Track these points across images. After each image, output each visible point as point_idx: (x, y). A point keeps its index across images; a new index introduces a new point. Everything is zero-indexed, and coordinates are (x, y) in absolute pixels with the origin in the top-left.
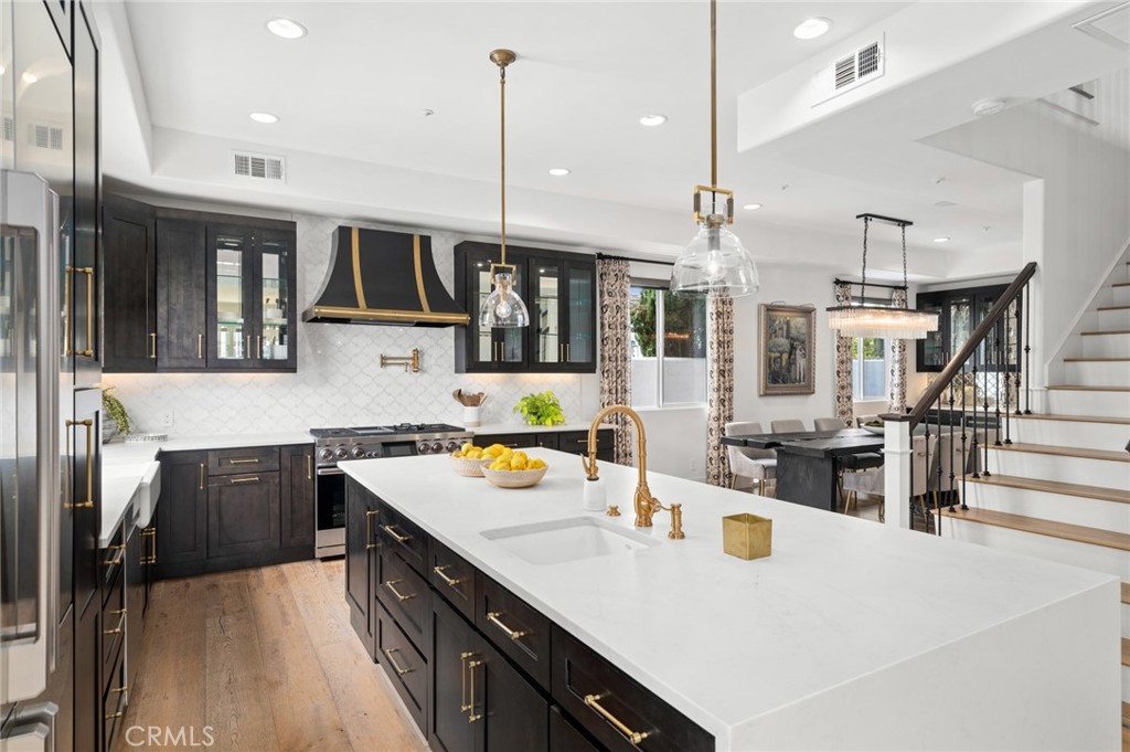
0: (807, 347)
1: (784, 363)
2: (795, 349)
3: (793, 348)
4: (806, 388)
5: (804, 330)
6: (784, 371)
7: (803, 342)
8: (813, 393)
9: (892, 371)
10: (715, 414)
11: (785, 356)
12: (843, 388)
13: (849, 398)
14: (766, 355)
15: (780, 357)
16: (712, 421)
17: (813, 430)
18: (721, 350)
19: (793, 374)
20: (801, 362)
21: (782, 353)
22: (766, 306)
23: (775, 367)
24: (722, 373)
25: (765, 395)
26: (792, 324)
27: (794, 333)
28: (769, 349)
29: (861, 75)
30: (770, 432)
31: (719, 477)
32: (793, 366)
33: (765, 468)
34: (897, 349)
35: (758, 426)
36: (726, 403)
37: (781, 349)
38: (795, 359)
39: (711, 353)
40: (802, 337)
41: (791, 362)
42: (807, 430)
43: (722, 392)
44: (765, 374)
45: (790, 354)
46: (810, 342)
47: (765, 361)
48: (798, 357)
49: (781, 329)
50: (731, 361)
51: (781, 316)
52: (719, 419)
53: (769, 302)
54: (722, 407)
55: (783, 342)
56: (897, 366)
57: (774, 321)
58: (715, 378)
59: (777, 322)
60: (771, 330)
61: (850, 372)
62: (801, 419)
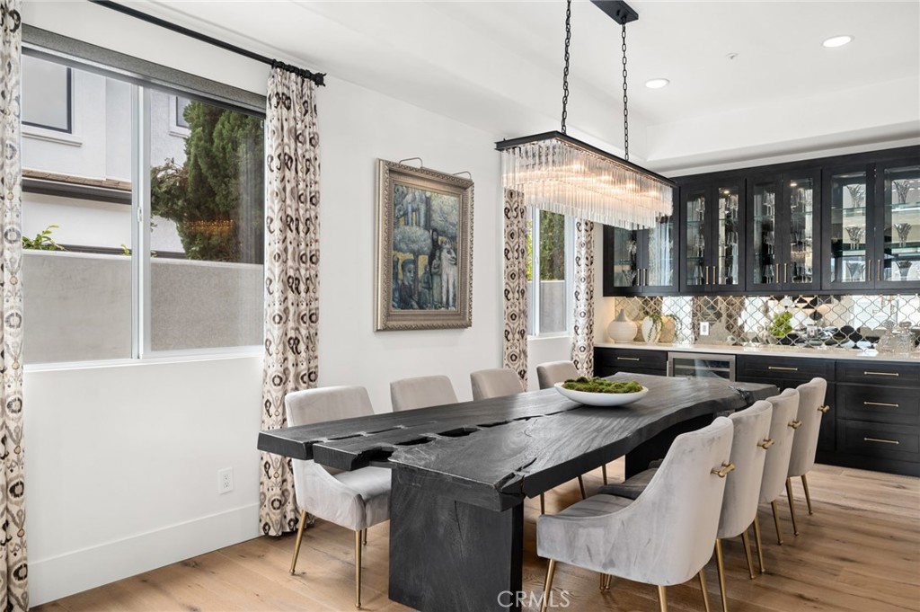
0: (459, 246)
1: (421, 273)
2: (441, 249)
3: (436, 247)
4: (460, 320)
5: (454, 218)
6: (420, 287)
7: (453, 239)
8: (469, 325)
9: (577, 294)
10: (276, 370)
11: (423, 260)
12: (513, 317)
13: (522, 333)
14: (387, 255)
15: (415, 262)
16: (270, 386)
17: (470, 398)
18: (290, 235)
19: (436, 292)
20: (449, 273)
21: (417, 254)
22: (388, 163)
23: (403, 277)
24: (292, 284)
25: (386, 329)
26: (435, 204)
27: (437, 220)
28: (393, 245)
30: (390, 410)
31: (282, 504)
32: (436, 279)
33: (363, 501)
34: (583, 261)
35: (362, 395)
36: (302, 347)
37: (415, 247)
38: (439, 266)
39: (272, 244)
40: (452, 230)
41: (433, 272)
42: (460, 400)
43: (291, 324)
44: (386, 291)
45: (432, 257)
46: (464, 240)
47: (386, 265)
48: (445, 263)
49: (416, 210)
50: (314, 259)
51: (415, 191)
52: (282, 381)
53: (395, 159)
54: (291, 356)
55: (421, 236)
56: (583, 286)
57: (404, 195)
58: (277, 295)
59: (409, 198)
60: (395, 211)
61: (523, 292)
62: (446, 375)
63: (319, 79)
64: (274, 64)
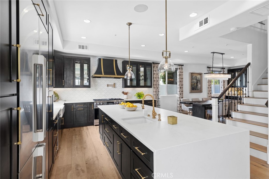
0: (201, 82)
1: (195, 86)
2: (198, 82)
3: (197, 82)
4: (201, 91)
5: (200, 78)
6: (195, 87)
7: (200, 81)
8: (202, 92)
9: (221, 87)
10: (179, 97)
11: (195, 84)
12: (209, 91)
13: (211, 93)
14: (191, 84)
15: (194, 84)
16: (178, 98)
17: (202, 100)
18: (180, 83)
19: (197, 88)
20: (199, 85)
21: (195, 83)
22: (191, 73)
23: (193, 86)
24: (180, 88)
25: (191, 93)
26: (197, 77)
27: (197, 79)
28: (191, 83)
29: (204, 24)
30: (191, 101)
31: (180, 111)
32: (197, 86)
33: (190, 109)
34: (223, 82)
35: (189, 99)
36: (182, 94)
37: (194, 82)
38: (198, 85)
39: (178, 83)
40: (199, 80)
42: (200, 100)
43: (180, 92)
44: (191, 88)
45: (197, 84)
46: (201, 81)
47: (191, 85)
48: (198, 84)
49: (194, 78)
50: (183, 85)
51: (194, 75)
52: (180, 98)
53: (192, 72)
54: (180, 95)
55: (195, 81)
56: (223, 86)
57: (193, 76)
58: (179, 89)
59: (194, 76)
60: (192, 78)
61: (211, 88)
62: (199, 98)
63: (183, 65)
64: (178, 65)
